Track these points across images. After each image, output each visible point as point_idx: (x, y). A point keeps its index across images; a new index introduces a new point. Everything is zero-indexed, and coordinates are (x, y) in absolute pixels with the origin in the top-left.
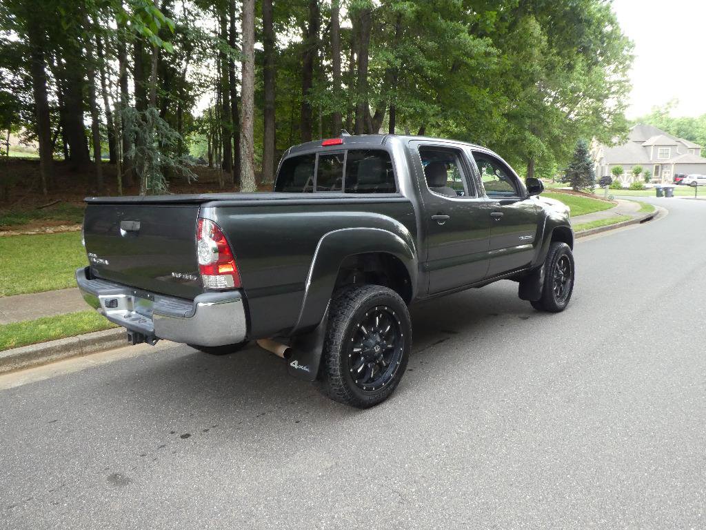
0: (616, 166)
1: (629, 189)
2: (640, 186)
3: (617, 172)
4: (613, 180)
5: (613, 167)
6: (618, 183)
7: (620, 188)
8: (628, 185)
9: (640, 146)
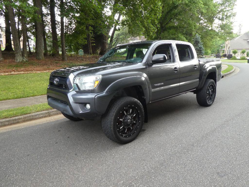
0: (234, 50)
1: (239, 59)
2: (244, 58)
3: (235, 52)
4: (233, 56)
5: (233, 50)
6: (235, 57)
7: (236, 59)
8: (239, 58)
9: (246, 41)
